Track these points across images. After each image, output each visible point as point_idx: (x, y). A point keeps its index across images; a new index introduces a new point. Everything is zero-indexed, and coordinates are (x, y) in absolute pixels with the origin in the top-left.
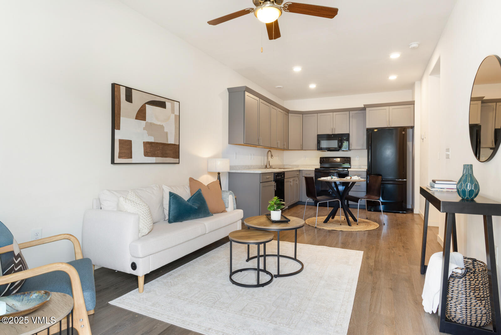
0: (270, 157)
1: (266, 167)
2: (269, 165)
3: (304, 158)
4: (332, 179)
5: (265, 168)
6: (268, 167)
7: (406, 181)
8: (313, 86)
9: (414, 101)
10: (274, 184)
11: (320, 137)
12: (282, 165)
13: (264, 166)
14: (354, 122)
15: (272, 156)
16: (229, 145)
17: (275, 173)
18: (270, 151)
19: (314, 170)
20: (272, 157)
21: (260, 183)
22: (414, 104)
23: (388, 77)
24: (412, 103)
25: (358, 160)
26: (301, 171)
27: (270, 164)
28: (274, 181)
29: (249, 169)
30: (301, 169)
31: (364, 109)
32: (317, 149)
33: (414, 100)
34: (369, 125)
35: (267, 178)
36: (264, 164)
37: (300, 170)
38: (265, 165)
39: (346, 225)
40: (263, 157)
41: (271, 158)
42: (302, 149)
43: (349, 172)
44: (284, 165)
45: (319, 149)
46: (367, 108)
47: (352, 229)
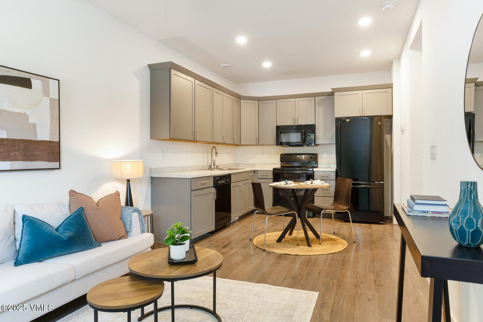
0: (214, 155)
1: (210, 168)
2: (214, 165)
3: (262, 155)
4: (286, 184)
5: (209, 170)
6: (213, 168)
7: (383, 184)
8: (267, 65)
9: (392, 84)
10: (214, 190)
11: (281, 130)
12: (235, 164)
13: (208, 167)
14: (320, 110)
15: (216, 153)
16: (151, 140)
17: (215, 178)
18: (214, 147)
19: (272, 170)
20: (217, 155)
21: (192, 191)
22: (392, 88)
23: (359, 53)
24: (390, 86)
25: (327, 157)
26: (256, 172)
27: (216, 164)
28: (214, 187)
30: (256, 170)
31: (331, 94)
32: (276, 144)
33: (392, 83)
34: (338, 114)
35: (202, 184)
36: (207, 164)
37: (254, 171)
38: (209, 165)
39: (305, 245)
40: (206, 155)
41: (216, 155)
42: (258, 144)
43: (315, 172)
44: (238, 164)
45: (279, 143)
46: (335, 93)
47: (312, 251)
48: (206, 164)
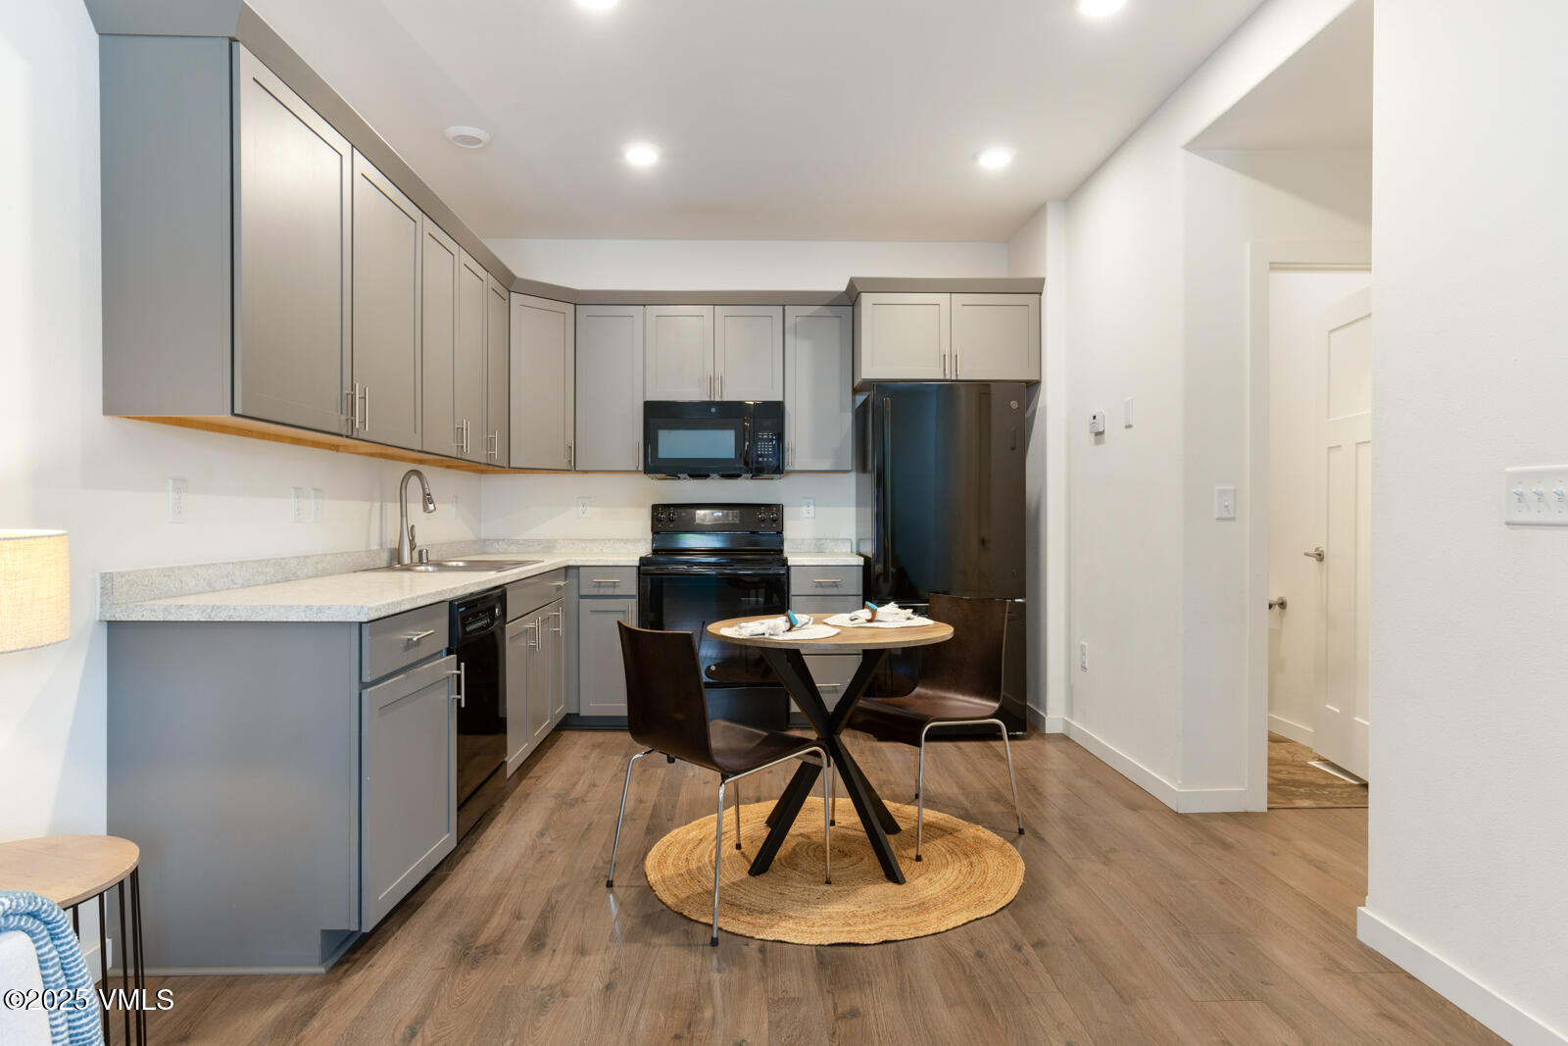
0: (415, 508)
1: (395, 561)
2: (412, 548)
3: (581, 508)
5: (390, 567)
6: (406, 560)
7: (1023, 605)
8: (642, 156)
9: (1042, 281)
10: (448, 667)
11: (660, 415)
12: (475, 542)
13: (385, 556)
14: (802, 352)
15: (428, 499)
16: (108, 418)
17: (453, 605)
18: (418, 473)
19: (637, 564)
20: (431, 507)
21: (363, 686)
22: (1041, 294)
23: (975, 157)
24: (1035, 288)
25: (812, 515)
26: (572, 572)
27: (418, 541)
28: (449, 652)
29: (287, 580)
30: (571, 563)
31: (849, 300)
32: (641, 468)
33: (1040, 275)
34: (872, 368)
35: (410, 645)
36: (381, 545)
37: (567, 568)
39: (866, 879)
40: (377, 505)
41: (426, 509)
42: (572, 469)
43: (792, 570)
44: (485, 541)
45: (655, 466)
46: (864, 296)
47: (923, 907)
48: (375, 546)
